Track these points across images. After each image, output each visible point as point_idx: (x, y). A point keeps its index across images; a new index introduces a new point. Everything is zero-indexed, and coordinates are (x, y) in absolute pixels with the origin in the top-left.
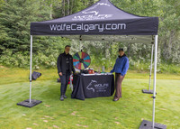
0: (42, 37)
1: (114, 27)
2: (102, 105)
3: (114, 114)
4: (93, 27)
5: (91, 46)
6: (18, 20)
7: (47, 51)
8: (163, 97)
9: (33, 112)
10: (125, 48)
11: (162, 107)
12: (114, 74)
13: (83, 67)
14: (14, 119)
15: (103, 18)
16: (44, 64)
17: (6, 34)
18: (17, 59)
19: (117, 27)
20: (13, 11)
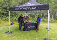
0: (15, 12)
1: (35, 8)
2: (32, 33)
3: (36, 36)
4: (28, 8)
5: (30, 14)
6: (7, 7)
7: (17, 16)
8: (53, 30)
9: (10, 35)
10: (42, 15)
11: (52, 33)
12: (37, 23)
13: (26, 21)
14: (4, 37)
15: (32, 5)
16: (15, 20)
17: (4, 11)
18: (7, 18)
19: (36, 8)
20: (6, 4)
